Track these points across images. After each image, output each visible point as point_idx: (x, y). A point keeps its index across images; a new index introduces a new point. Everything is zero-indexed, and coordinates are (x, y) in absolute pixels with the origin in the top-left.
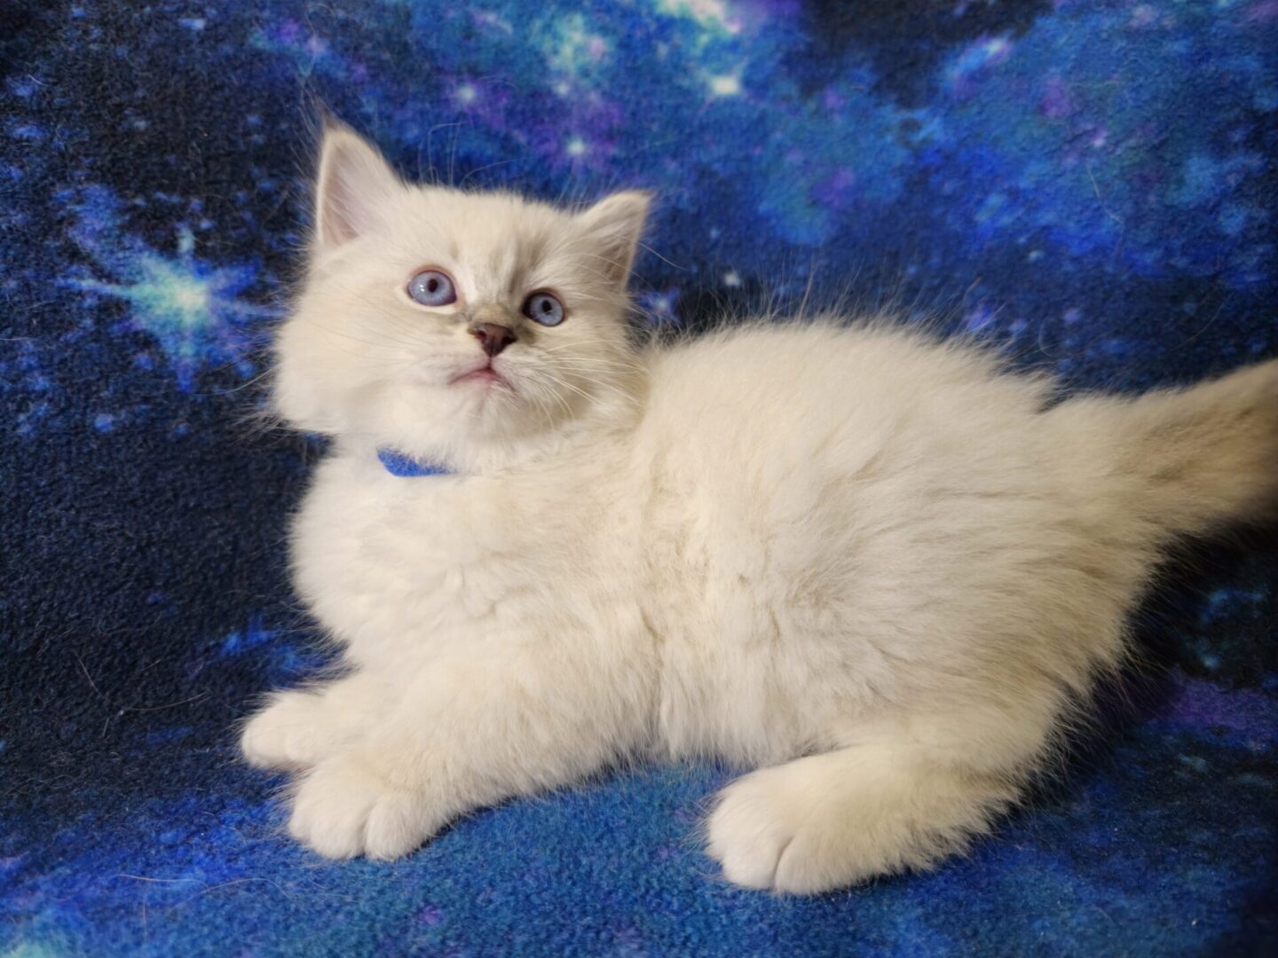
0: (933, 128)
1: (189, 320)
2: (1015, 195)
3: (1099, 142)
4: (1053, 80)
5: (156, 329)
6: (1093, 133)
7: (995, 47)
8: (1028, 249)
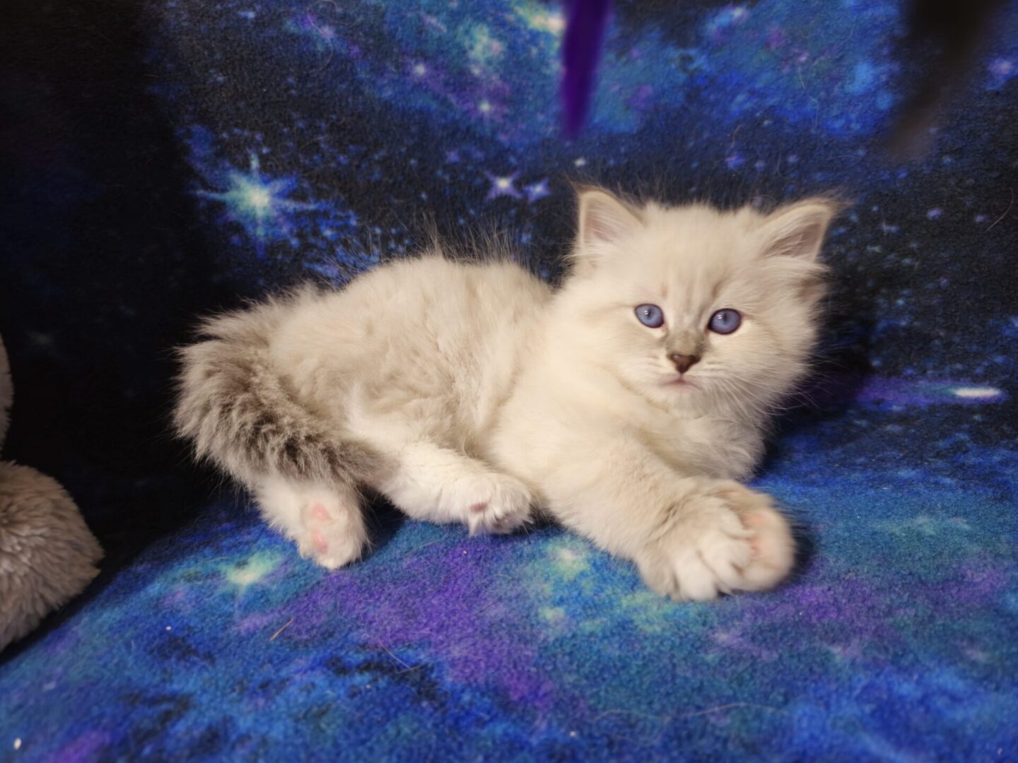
0: (701, 62)
1: (260, 214)
2: (753, 93)
3: (803, 59)
4: (774, 28)
5: (242, 220)
6: (799, 55)
7: (738, 12)
8: (763, 119)
